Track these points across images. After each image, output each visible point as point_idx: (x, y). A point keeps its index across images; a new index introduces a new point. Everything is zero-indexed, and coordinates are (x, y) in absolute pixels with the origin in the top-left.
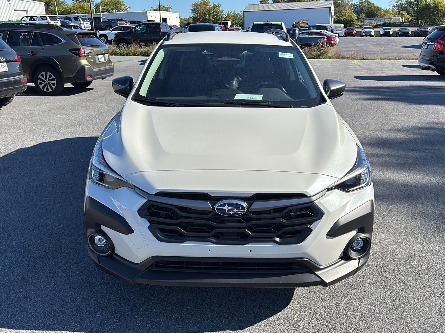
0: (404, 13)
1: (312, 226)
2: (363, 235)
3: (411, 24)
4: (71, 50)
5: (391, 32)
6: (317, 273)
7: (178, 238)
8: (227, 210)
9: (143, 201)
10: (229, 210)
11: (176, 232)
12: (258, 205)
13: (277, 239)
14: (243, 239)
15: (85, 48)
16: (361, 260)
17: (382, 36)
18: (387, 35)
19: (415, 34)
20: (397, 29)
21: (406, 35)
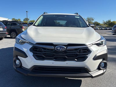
0: (106, 25)
1: (88, 56)
2: (105, 61)
3: (108, 27)
4: (20, 27)
5: (103, 29)
6: (89, 73)
7: (42, 59)
8: (59, 49)
9: (31, 46)
10: (60, 49)
11: (42, 56)
12: (69, 48)
13: (76, 60)
14: (64, 59)
15: (24, 26)
16: (104, 70)
17: (101, 30)
18: (102, 29)
19: (109, 29)
20: (104, 28)
21: (107, 29)
